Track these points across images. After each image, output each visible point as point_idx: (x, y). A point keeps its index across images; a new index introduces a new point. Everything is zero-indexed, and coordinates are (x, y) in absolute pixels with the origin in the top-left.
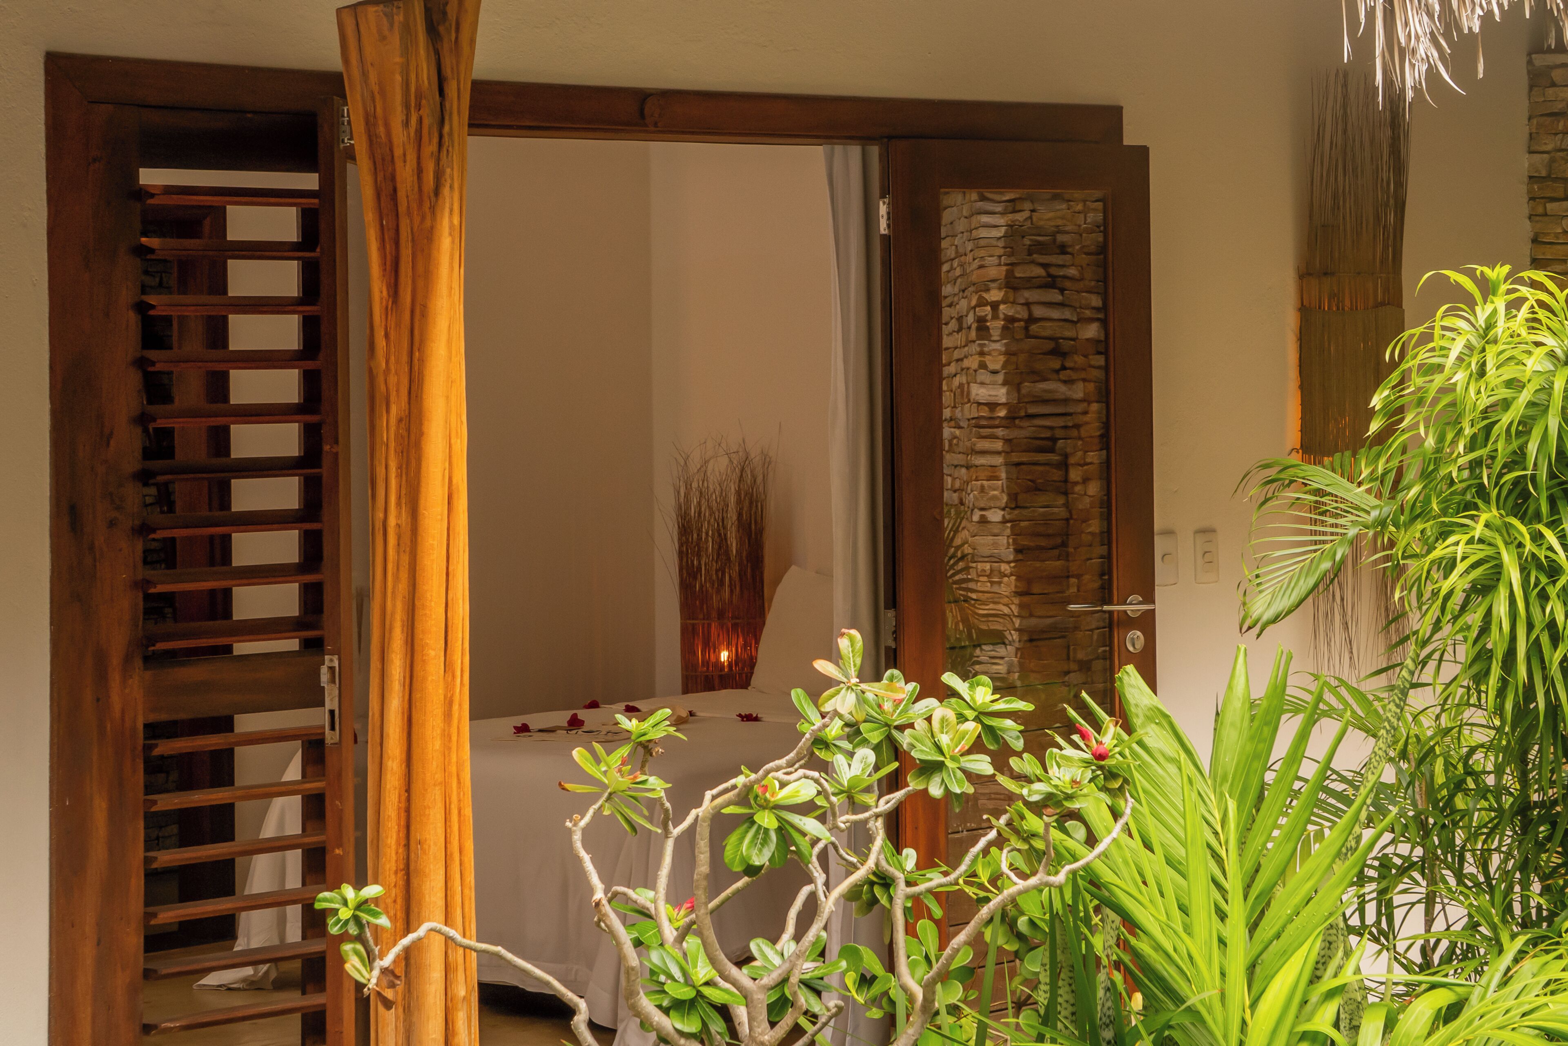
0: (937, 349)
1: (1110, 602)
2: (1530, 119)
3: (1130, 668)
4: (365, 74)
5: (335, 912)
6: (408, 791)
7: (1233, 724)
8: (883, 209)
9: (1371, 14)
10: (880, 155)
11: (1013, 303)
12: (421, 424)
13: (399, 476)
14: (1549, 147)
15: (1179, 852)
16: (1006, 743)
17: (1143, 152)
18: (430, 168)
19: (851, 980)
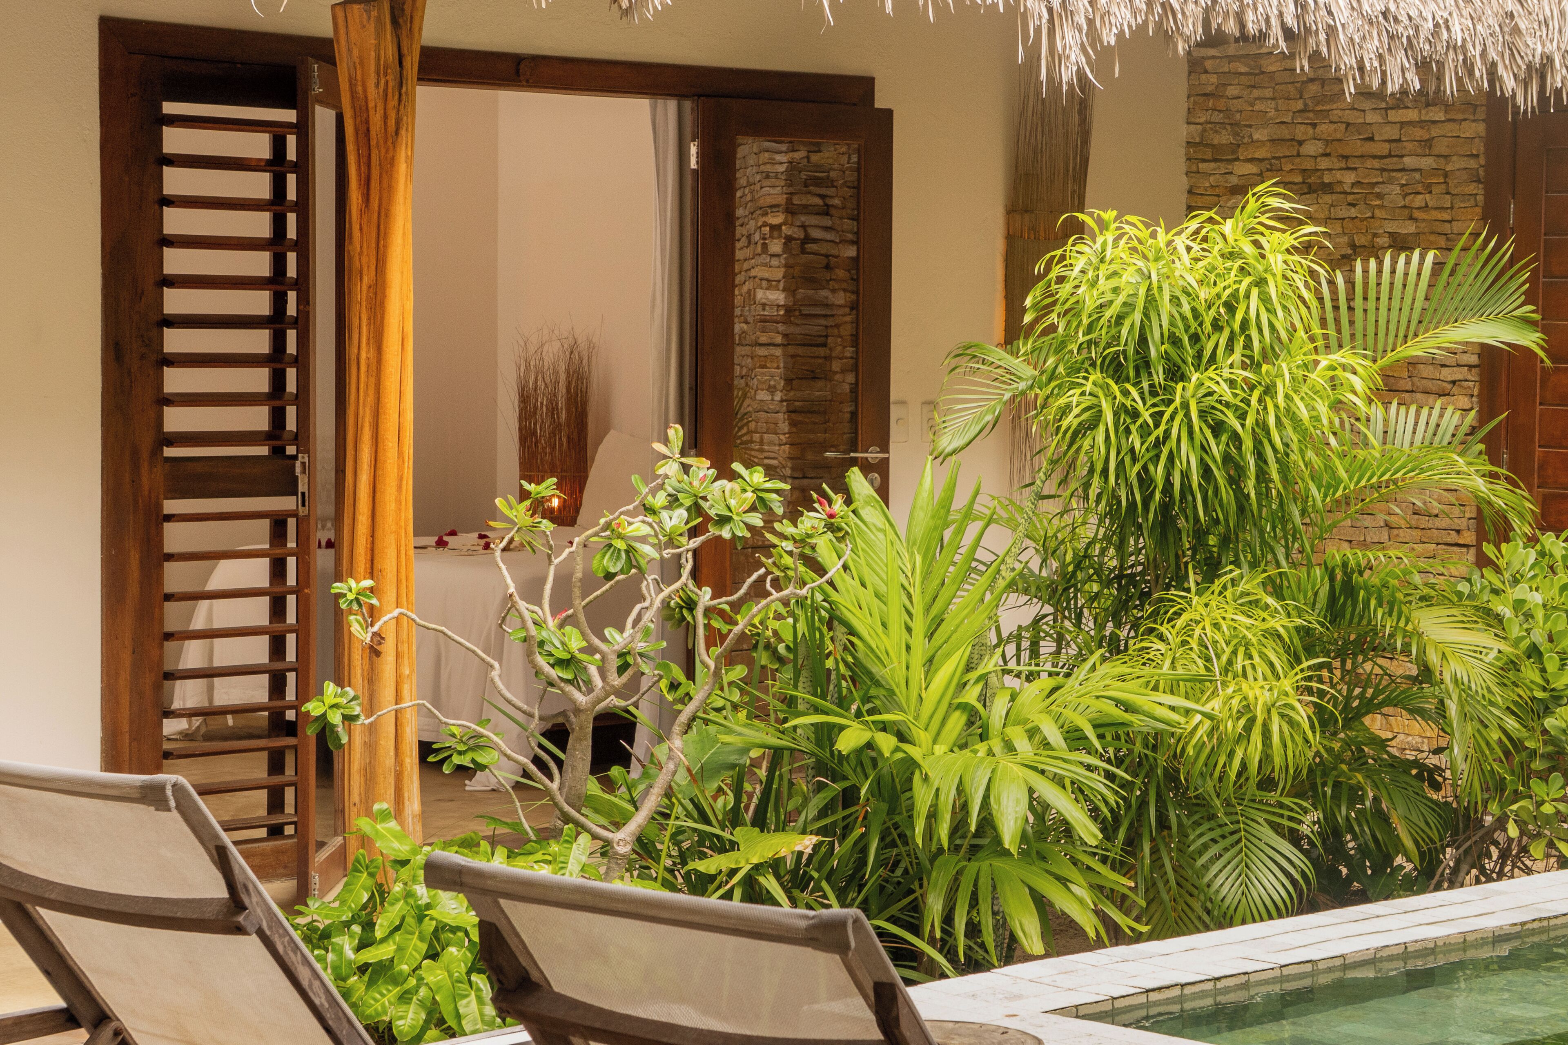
0: (731, 259)
1: (856, 451)
2: (1188, 97)
3: (856, 469)
4: (350, 50)
5: (345, 595)
6: (372, 536)
7: (921, 508)
8: (693, 149)
9: (1038, 30)
10: (692, 109)
11: (791, 225)
12: (384, 290)
13: (369, 324)
14: (1202, 120)
15: (883, 589)
16: (771, 509)
17: (889, 113)
18: (392, 115)
19: (664, 684)
